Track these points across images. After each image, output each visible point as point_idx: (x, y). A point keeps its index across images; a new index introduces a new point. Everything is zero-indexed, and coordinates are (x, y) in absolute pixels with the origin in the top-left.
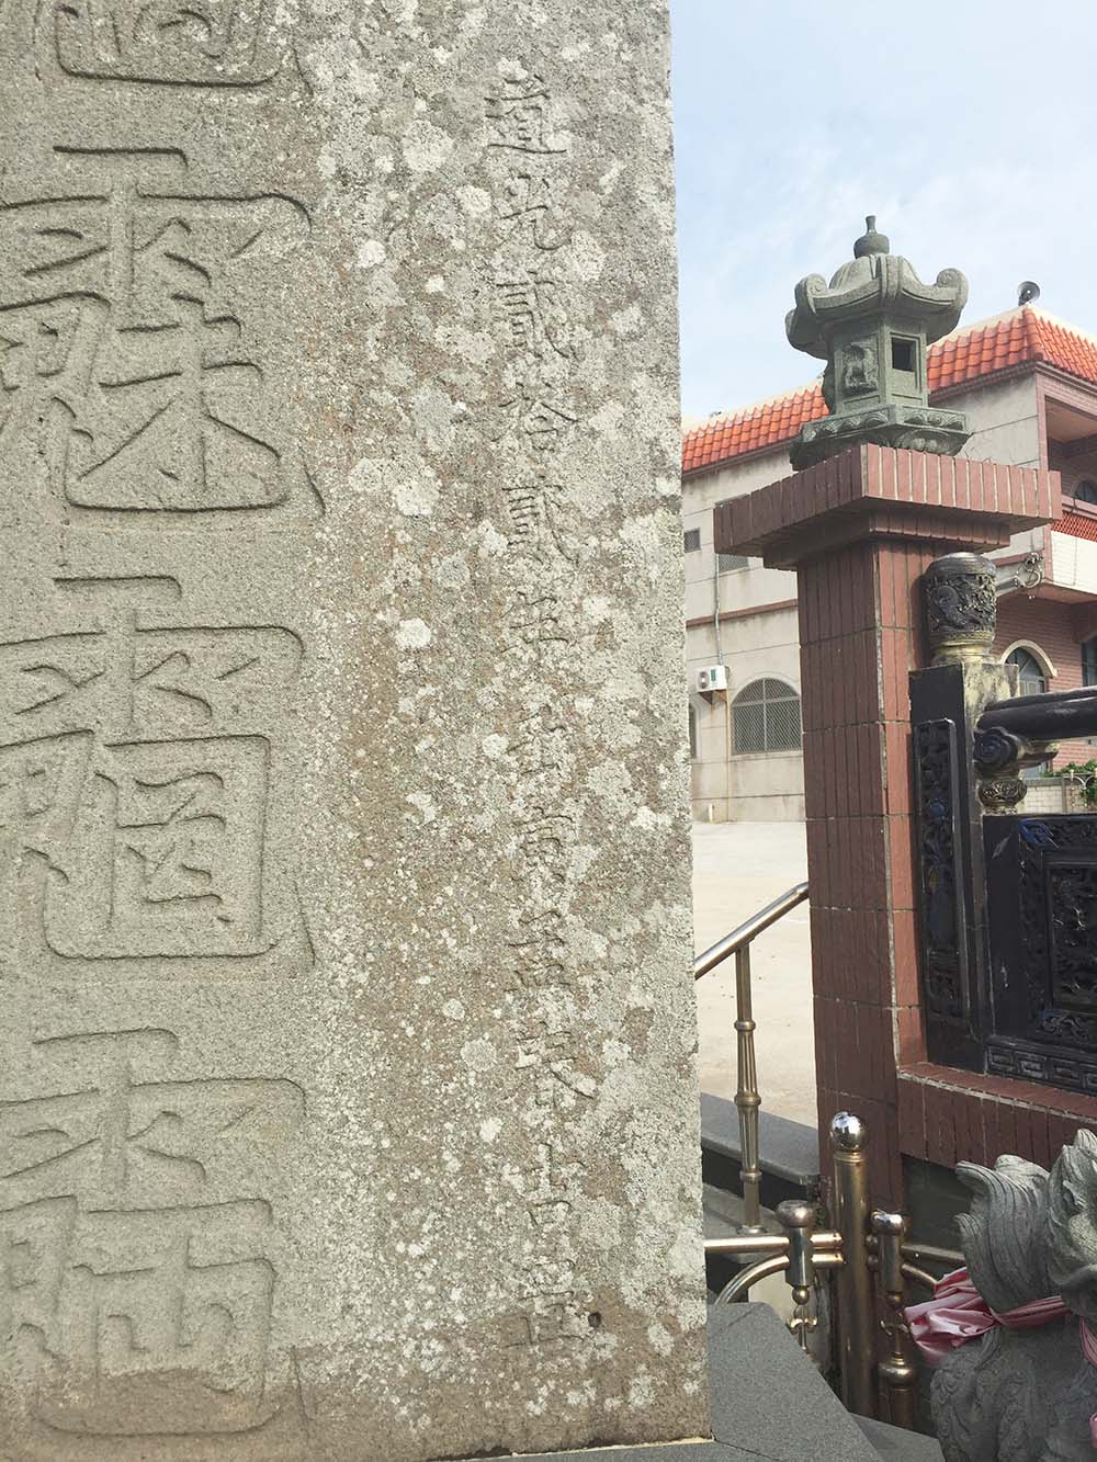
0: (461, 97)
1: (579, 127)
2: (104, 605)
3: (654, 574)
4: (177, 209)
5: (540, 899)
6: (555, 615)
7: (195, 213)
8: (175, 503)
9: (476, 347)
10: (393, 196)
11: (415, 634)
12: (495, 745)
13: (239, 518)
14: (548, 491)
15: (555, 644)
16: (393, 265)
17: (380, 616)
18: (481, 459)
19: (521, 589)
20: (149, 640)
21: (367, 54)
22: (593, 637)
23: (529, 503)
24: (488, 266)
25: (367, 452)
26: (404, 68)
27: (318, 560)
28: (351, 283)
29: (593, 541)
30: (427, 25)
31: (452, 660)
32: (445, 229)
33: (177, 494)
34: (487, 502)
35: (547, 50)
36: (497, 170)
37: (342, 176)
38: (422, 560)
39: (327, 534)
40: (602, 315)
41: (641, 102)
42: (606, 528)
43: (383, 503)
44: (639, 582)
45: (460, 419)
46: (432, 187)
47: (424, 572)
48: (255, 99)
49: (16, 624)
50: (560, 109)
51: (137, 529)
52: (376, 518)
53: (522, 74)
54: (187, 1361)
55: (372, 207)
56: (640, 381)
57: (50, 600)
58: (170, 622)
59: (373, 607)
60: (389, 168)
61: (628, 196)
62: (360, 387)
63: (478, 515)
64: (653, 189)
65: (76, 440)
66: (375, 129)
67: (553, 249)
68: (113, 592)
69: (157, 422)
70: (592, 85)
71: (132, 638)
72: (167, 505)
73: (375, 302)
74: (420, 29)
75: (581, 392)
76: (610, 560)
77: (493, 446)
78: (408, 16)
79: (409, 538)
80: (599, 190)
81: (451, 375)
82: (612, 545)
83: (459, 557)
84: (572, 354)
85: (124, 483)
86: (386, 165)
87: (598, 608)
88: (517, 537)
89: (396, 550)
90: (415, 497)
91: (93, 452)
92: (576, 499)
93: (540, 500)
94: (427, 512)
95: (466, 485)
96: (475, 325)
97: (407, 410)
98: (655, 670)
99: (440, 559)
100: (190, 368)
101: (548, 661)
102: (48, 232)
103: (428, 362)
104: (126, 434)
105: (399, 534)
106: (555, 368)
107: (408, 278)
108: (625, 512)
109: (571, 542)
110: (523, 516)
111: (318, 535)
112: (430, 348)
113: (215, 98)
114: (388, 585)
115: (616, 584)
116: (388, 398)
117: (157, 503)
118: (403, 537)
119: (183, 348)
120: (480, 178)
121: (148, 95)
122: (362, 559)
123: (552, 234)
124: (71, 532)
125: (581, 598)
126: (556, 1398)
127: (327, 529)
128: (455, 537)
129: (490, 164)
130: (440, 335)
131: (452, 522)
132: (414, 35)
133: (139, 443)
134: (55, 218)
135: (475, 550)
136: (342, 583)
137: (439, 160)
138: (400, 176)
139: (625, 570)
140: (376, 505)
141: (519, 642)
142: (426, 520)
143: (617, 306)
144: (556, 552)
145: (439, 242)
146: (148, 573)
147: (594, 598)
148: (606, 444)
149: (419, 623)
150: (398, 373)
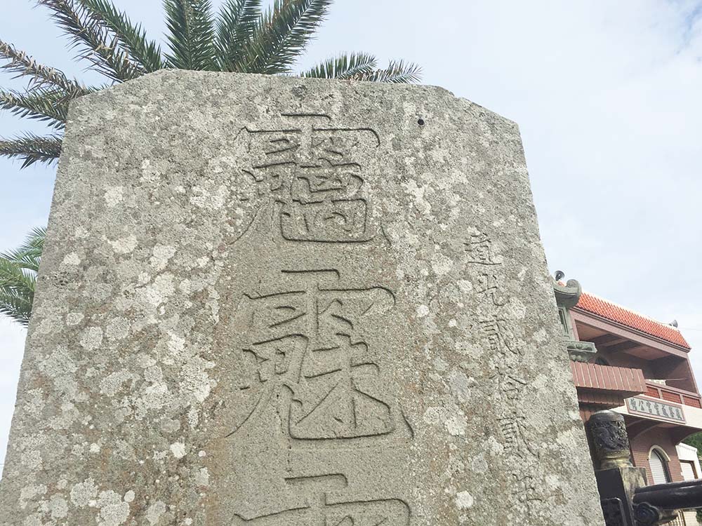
0: (454, 244)
1: (506, 254)
2: (310, 492)
3: (577, 462)
4: (335, 295)
6: (533, 486)
7: (344, 297)
8: (342, 434)
9: (474, 351)
10: (430, 285)
11: (465, 500)
13: (372, 441)
14: (518, 419)
15: (535, 502)
16: (433, 315)
17: (446, 490)
18: (484, 405)
19: (514, 472)
20: (333, 510)
21: (412, 227)
22: (554, 497)
23: (510, 426)
24: (475, 314)
25: (431, 404)
26: (429, 232)
27: (413, 461)
28: (415, 324)
29: (545, 445)
30: (436, 215)
31: (485, 514)
32: (454, 299)
33: (344, 429)
34: (490, 427)
35: (487, 223)
36: (473, 272)
37: (407, 277)
38: (463, 459)
39: (416, 447)
40: (529, 334)
41: (530, 242)
42: (550, 438)
43: (441, 429)
44: (571, 466)
45: (472, 385)
46: (446, 281)
47: (465, 465)
48: (366, 247)
49: (267, 505)
50: (496, 246)
51: (324, 449)
52: (439, 437)
53: (478, 233)
55: (421, 290)
56: (552, 364)
57: (283, 490)
58: (343, 499)
59: (442, 486)
60: (427, 274)
61: (531, 281)
62: (424, 372)
63: (487, 434)
64: (542, 278)
65: (294, 405)
66: (419, 258)
67: (503, 305)
68: (313, 484)
69: (332, 394)
70: (508, 236)
71: (324, 509)
72: (338, 435)
73: (427, 332)
74: (433, 217)
75: (526, 370)
76: (555, 455)
77: (489, 398)
78: (427, 211)
79: (456, 447)
80: (518, 279)
81: (465, 365)
82: (554, 447)
83: (481, 456)
84: (518, 352)
85: (317, 426)
86: (425, 273)
87: (553, 481)
88: (506, 444)
89: (450, 454)
90: (456, 426)
91: (303, 410)
92: (533, 423)
93: (515, 424)
94: (462, 433)
95: (479, 419)
96: (473, 341)
97: (447, 382)
98: (588, 515)
99: (472, 458)
100: (345, 367)
101: (533, 512)
102: (280, 307)
103: (453, 358)
104: (318, 400)
105: (451, 445)
106: (512, 359)
107: (440, 320)
108: (557, 429)
109: (534, 446)
110: (508, 433)
111: (412, 447)
112: (454, 352)
113: (349, 247)
114: (448, 473)
115: (559, 468)
116: (437, 377)
117: (334, 435)
118: (453, 447)
119: (341, 358)
120: (466, 276)
121: (321, 247)
122: (434, 459)
123: (501, 299)
124: (293, 453)
125: (544, 476)
127: (416, 444)
128: (478, 446)
129: (470, 270)
130: (458, 346)
131: (475, 438)
132: (431, 219)
133: (324, 405)
134: (283, 301)
135: (488, 452)
136: (426, 473)
137: (448, 270)
138: (432, 277)
139: (563, 460)
140: (438, 431)
141: (517, 502)
142: (462, 437)
143: (535, 330)
144: (528, 452)
145: (451, 305)
146: (331, 473)
147: (551, 476)
148: (542, 395)
149: (466, 493)
150: (441, 364)
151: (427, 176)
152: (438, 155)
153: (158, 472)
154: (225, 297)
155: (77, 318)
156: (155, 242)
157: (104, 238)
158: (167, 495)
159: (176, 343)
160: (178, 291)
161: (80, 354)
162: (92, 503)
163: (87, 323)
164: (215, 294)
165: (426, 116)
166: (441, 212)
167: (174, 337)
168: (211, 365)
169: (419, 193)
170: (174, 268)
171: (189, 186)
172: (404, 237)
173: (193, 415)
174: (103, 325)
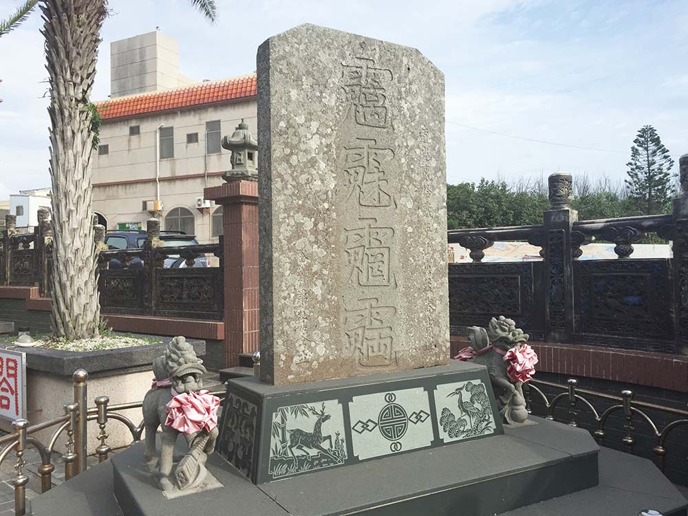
0: (416, 132)
1: (433, 139)
2: (365, 223)
3: (443, 220)
4: (374, 151)
5: (428, 276)
6: (429, 227)
7: (377, 151)
8: (376, 205)
10: (406, 150)
11: (410, 230)
12: (421, 249)
13: (384, 208)
14: (428, 204)
15: (429, 232)
16: (406, 163)
17: (405, 226)
18: (419, 198)
19: (425, 222)
20: (372, 230)
21: (402, 123)
22: (435, 231)
23: (426, 206)
24: (420, 163)
25: (403, 197)
26: (408, 126)
27: (396, 216)
28: (400, 166)
29: (435, 214)
31: (415, 234)
32: (414, 156)
33: (376, 203)
34: (420, 206)
35: (428, 124)
36: (421, 145)
37: (399, 146)
38: (411, 216)
39: (397, 211)
40: (436, 173)
41: (441, 134)
42: (437, 211)
43: (405, 206)
44: (441, 221)
45: (416, 191)
46: (412, 148)
47: (411, 218)
48: (385, 130)
49: (353, 226)
50: (430, 135)
51: (370, 209)
52: (404, 208)
53: (424, 128)
54: (381, 354)
55: (403, 152)
56: (441, 185)
57: (358, 222)
58: (375, 226)
59: (404, 224)
61: (439, 152)
62: (402, 185)
63: (419, 208)
64: (443, 150)
65: (361, 193)
66: (403, 137)
67: (429, 160)
68: (367, 221)
69: (372, 190)
70: (434, 131)
71: (369, 229)
72: (374, 205)
73: (404, 169)
74: (410, 119)
75: (433, 187)
76: (437, 217)
77: (421, 196)
78: (408, 116)
80: (435, 150)
81: (414, 183)
82: (437, 214)
83: (416, 216)
84: (431, 180)
85: (368, 201)
86: (405, 144)
87: (435, 225)
88: (424, 213)
89: (407, 214)
90: (410, 205)
91: (364, 195)
92: (432, 206)
94: (411, 208)
95: (417, 203)
96: (418, 174)
97: (408, 189)
99: (413, 216)
100: (377, 180)
101: (428, 235)
102: (356, 154)
103: (411, 180)
104: (368, 192)
105: (408, 211)
106: (429, 182)
107: (409, 165)
108: (439, 208)
109: (431, 213)
110: (425, 209)
112: (412, 178)
113: (380, 130)
114: (406, 221)
115: (438, 221)
116: (406, 187)
119: (376, 176)
120: (418, 147)
121: (370, 128)
122: (402, 216)
123: (429, 158)
124: (361, 210)
125: (433, 224)
126: (430, 359)
128: (415, 212)
130: (413, 175)
131: (415, 210)
133: (370, 194)
134: (357, 151)
135: (418, 215)
136: (400, 220)
137: (413, 144)
138: (407, 146)
139: (439, 219)
141: (425, 231)
144: (429, 215)
145: (413, 159)
146: (372, 218)
148: (436, 196)
149: (410, 227)
150: (407, 182)
151: (409, 98)
152: (414, 87)
153: (321, 212)
154: (338, 148)
155: (288, 151)
156: (311, 120)
157: (293, 115)
158: (324, 220)
159: (323, 165)
160: (321, 143)
161: (291, 166)
162: (302, 221)
163: (292, 153)
164: (334, 146)
165: (411, 66)
166: (412, 117)
167: (322, 162)
168: (334, 175)
169: (405, 106)
170: (319, 132)
171: (321, 93)
172: (399, 127)
173: (330, 193)
174: (297, 154)
